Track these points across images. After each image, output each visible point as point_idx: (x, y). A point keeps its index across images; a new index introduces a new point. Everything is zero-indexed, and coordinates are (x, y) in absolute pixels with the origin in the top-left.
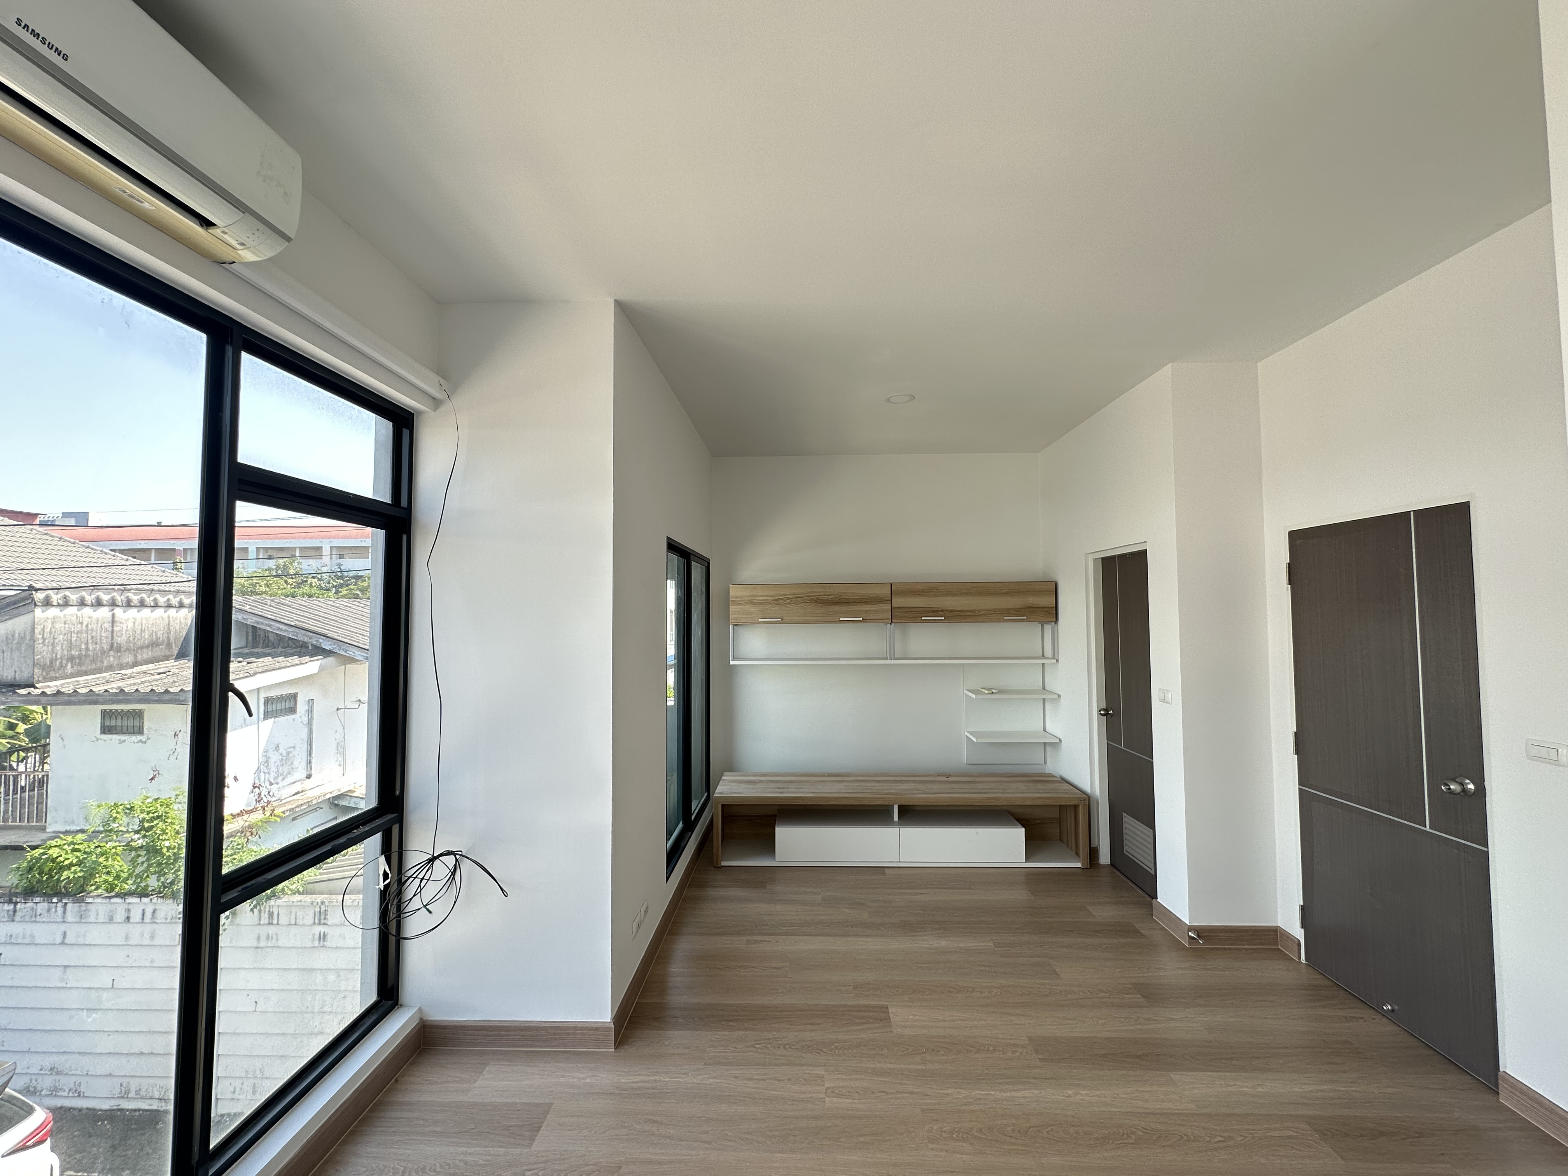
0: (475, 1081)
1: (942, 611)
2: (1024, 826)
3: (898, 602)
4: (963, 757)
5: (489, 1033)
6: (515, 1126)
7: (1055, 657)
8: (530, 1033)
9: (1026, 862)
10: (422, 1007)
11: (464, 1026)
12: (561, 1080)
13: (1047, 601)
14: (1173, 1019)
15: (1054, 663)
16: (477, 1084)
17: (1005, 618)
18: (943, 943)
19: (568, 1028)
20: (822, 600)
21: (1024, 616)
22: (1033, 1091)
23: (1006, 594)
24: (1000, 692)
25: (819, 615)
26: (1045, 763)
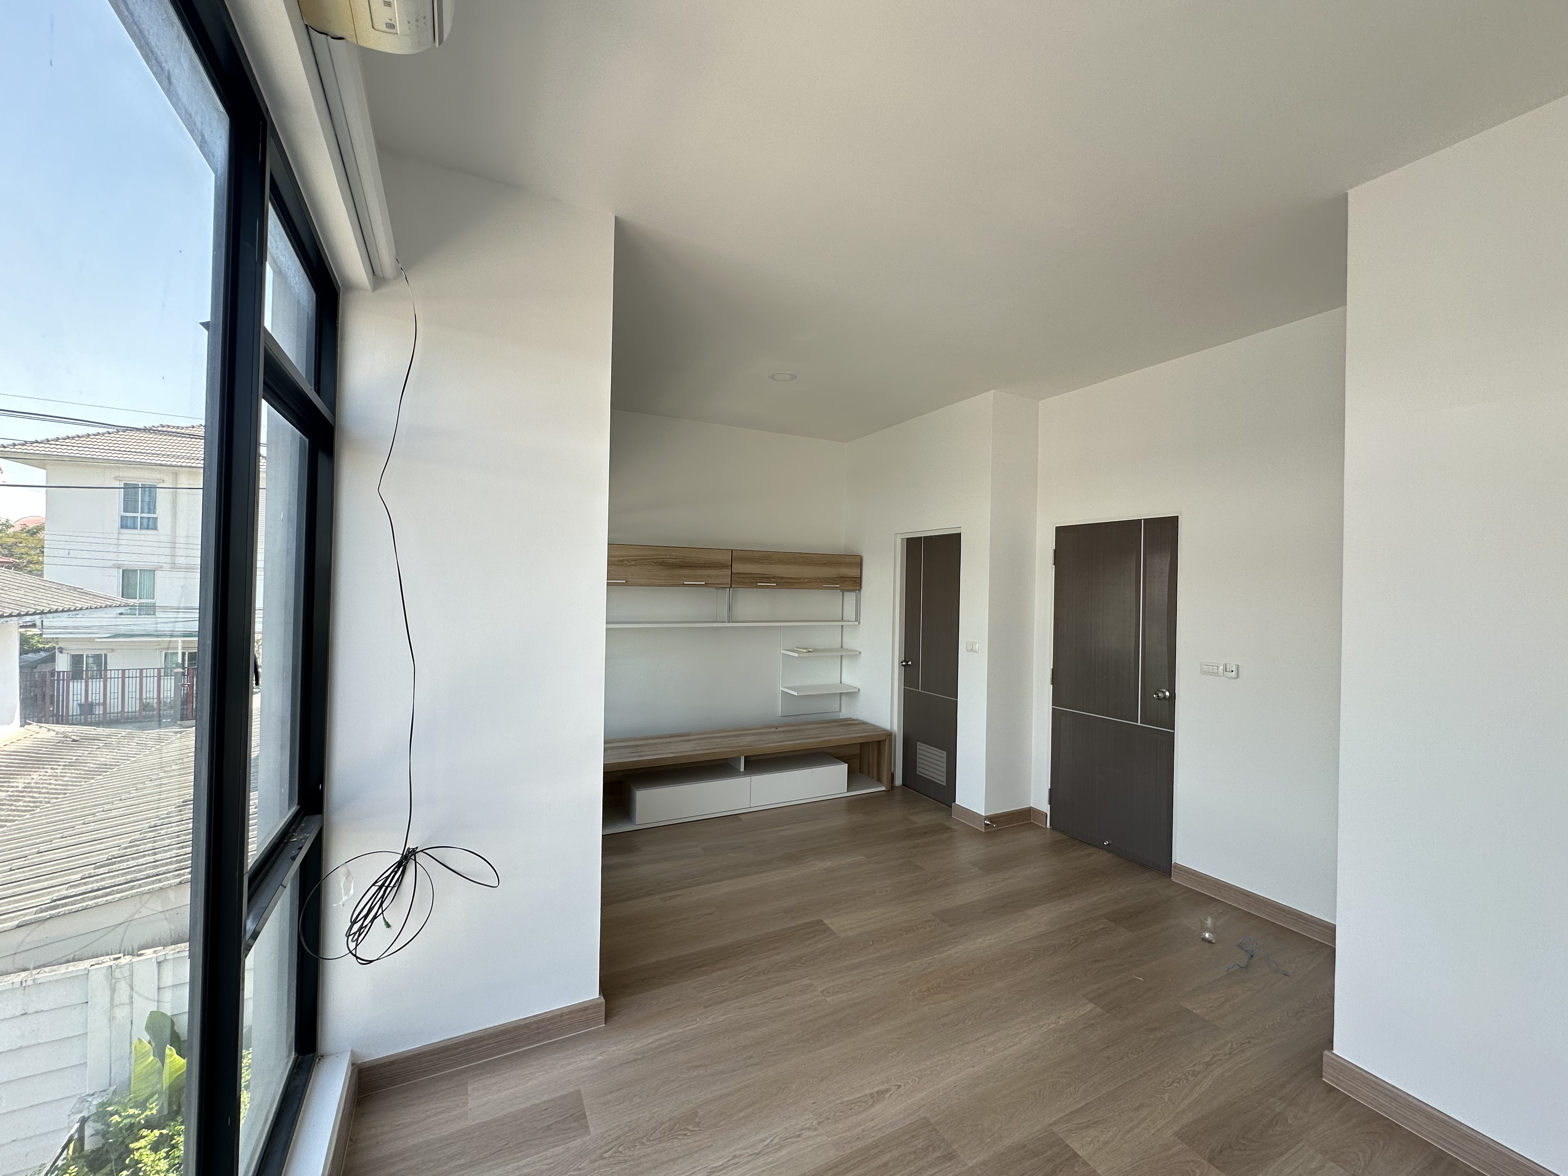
0: (466, 1104)
1: (774, 578)
2: (845, 762)
3: (738, 568)
4: (778, 709)
5: (455, 1052)
6: (555, 1123)
7: (857, 618)
8: (508, 1036)
9: (847, 792)
10: (354, 1049)
11: (419, 1054)
12: (569, 1068)
13: (852, 572)
14: (1006, 879)
15: (856, 625)
16: (471, 1105)
17: (824, 586)
18: (827, 864)
19: (554, 1017)
20: (667, 563)
21: (838, 584)
22: (959, 947)
23: (825, 564)
24: (815, 651)
25: (664, 578)
26: (840, 710)
